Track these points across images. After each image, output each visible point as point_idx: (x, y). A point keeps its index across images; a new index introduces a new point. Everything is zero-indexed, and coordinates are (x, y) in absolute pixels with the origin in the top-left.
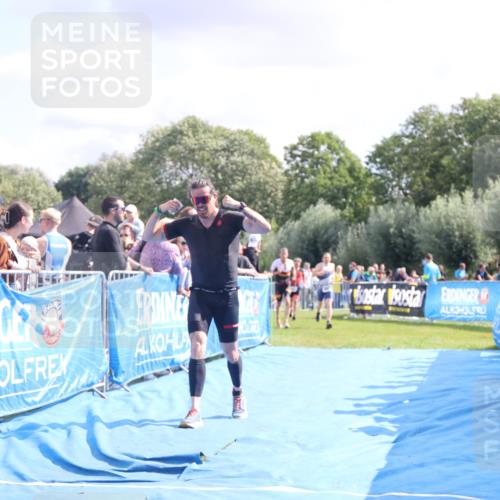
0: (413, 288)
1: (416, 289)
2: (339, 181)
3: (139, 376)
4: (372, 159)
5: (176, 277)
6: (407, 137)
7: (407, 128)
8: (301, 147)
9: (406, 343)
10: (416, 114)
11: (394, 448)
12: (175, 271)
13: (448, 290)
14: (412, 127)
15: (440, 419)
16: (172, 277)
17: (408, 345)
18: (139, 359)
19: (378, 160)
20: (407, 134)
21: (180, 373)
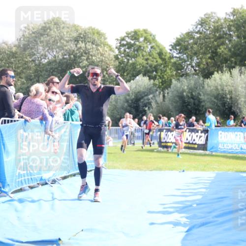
0: (200, 131)
1: (201, 132)
2: (152, 61)
3: (19, 188)
4: (174, 47)
5: (44, 122)
6: (197, 33)
7: (196, 28)
8: (127, 39)
9: (195, 167)
10: (202, 18)
11: (186, 235)
12: (44, 119)
13: (223, 133)
14: (200, 26)
15: (216, 217)
16: (41, 123)
17: (196, 169)
18: (19, 177)
19: (178, 48)
20: (197, 31)
21: (46, 186)
